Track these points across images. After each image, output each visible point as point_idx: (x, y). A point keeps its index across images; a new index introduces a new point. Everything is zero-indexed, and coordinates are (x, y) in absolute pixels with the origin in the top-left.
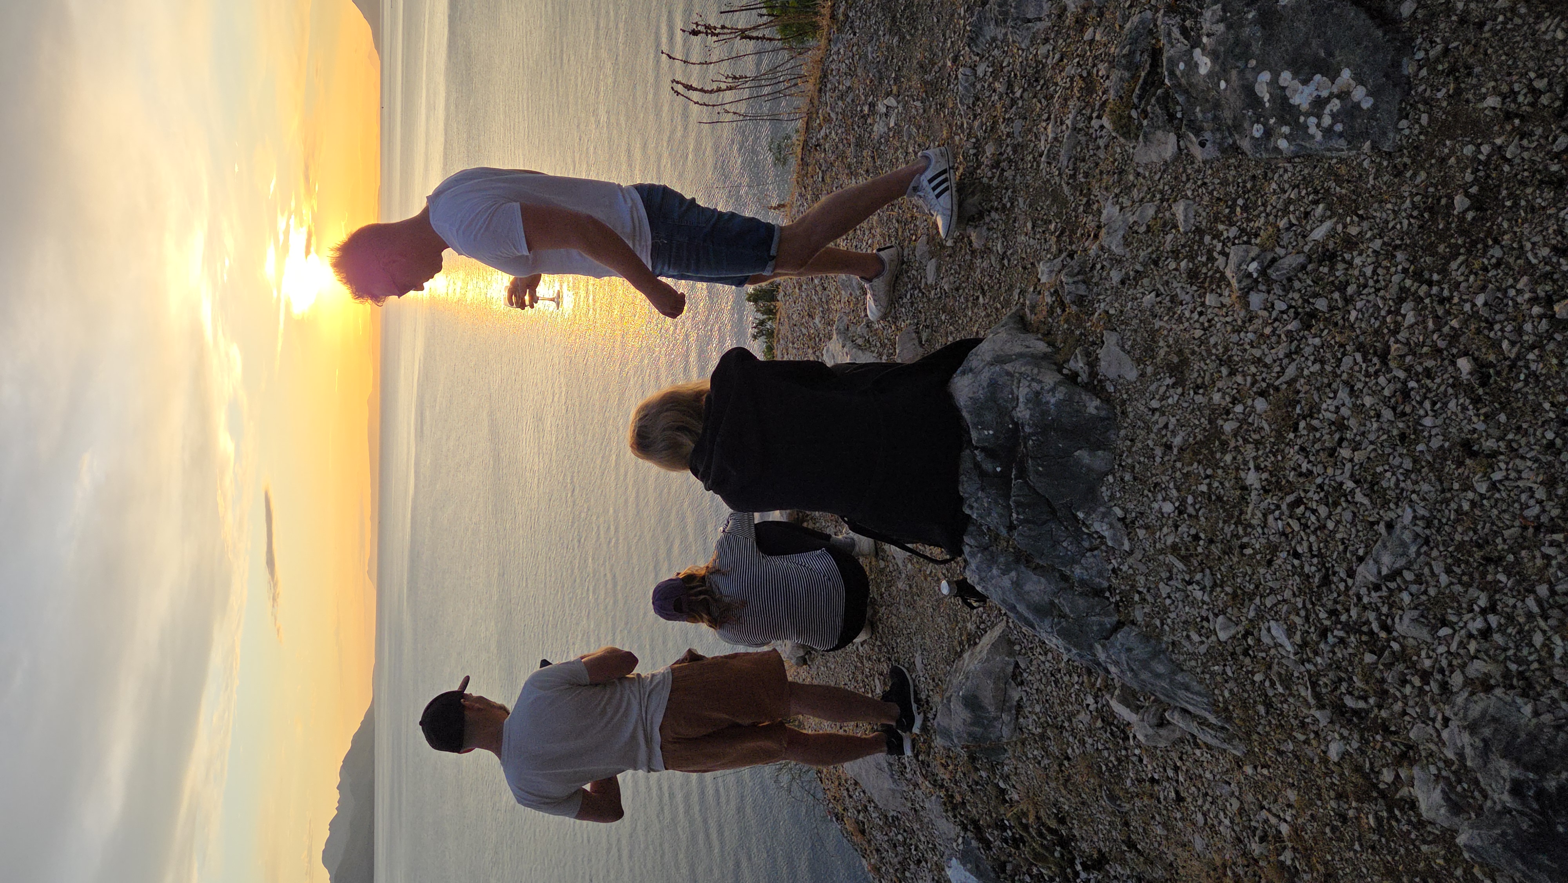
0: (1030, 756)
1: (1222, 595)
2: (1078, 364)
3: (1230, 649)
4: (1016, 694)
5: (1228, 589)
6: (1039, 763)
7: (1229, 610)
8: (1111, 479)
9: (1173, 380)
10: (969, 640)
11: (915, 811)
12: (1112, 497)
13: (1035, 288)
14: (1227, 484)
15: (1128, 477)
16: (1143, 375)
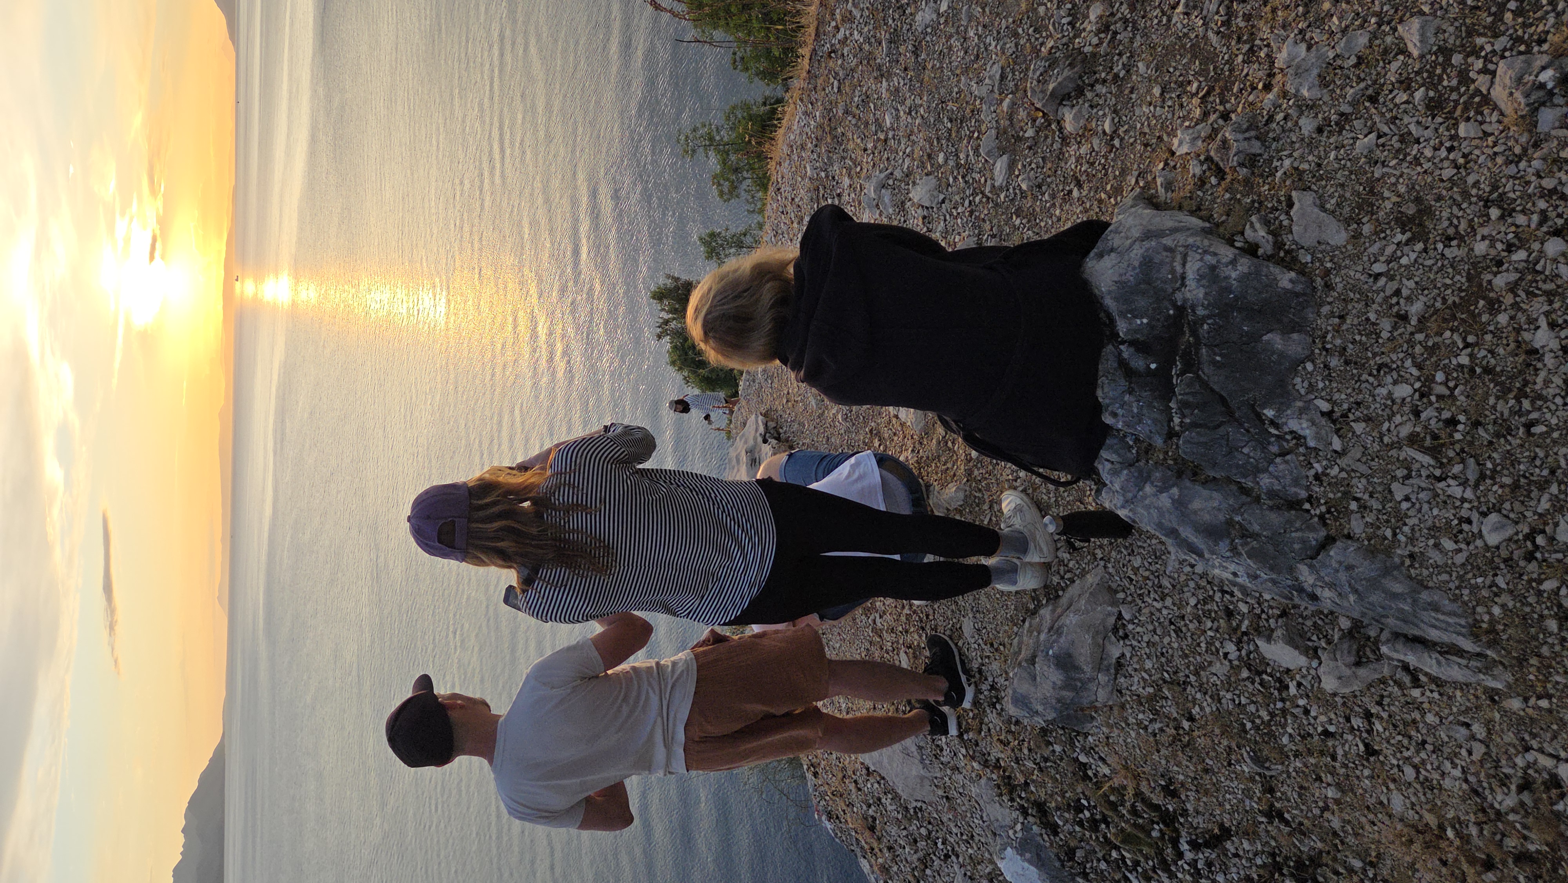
0: (1132, 720)
1: (1495, 488)
2: (1257, 233)
3: (1504, 553)
4: (1115, 650)
5: (1507, 480)
6: (1146, 728)
7: (1507, 505)
8: (1309, 366)
9: (1408, 235)
10: (1047, 595)
11: (947, 798)
12: (1311, 388)
13: (1166, 164)
14: (1501, 351)
15: (1335, 362)
16: (1357, 236)
